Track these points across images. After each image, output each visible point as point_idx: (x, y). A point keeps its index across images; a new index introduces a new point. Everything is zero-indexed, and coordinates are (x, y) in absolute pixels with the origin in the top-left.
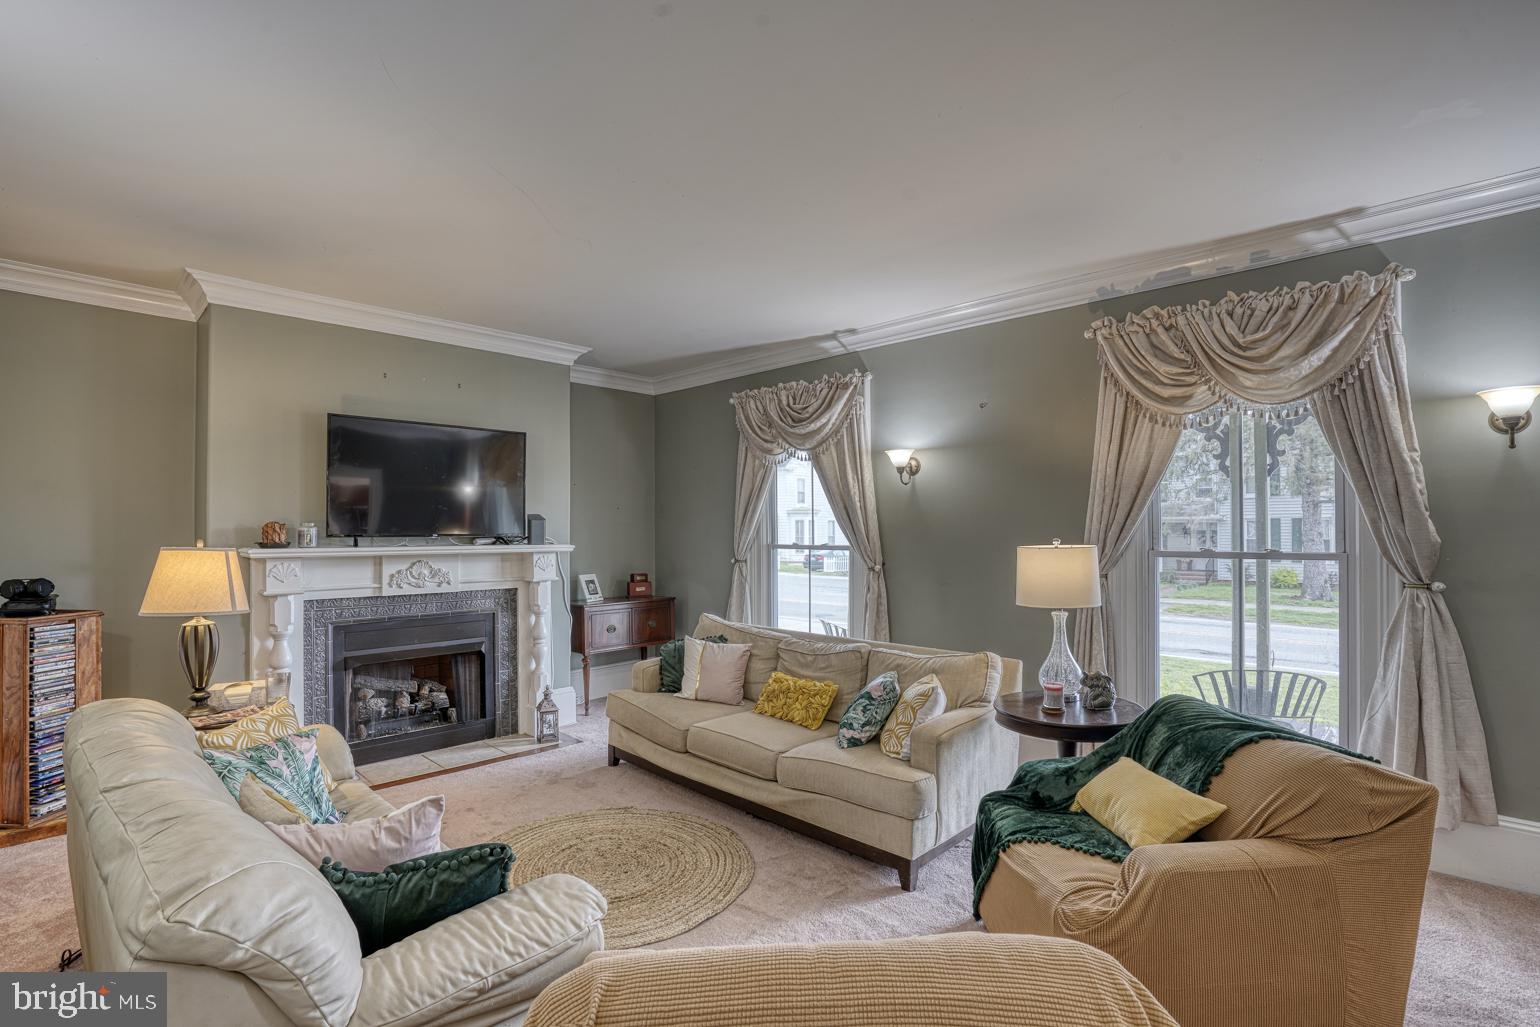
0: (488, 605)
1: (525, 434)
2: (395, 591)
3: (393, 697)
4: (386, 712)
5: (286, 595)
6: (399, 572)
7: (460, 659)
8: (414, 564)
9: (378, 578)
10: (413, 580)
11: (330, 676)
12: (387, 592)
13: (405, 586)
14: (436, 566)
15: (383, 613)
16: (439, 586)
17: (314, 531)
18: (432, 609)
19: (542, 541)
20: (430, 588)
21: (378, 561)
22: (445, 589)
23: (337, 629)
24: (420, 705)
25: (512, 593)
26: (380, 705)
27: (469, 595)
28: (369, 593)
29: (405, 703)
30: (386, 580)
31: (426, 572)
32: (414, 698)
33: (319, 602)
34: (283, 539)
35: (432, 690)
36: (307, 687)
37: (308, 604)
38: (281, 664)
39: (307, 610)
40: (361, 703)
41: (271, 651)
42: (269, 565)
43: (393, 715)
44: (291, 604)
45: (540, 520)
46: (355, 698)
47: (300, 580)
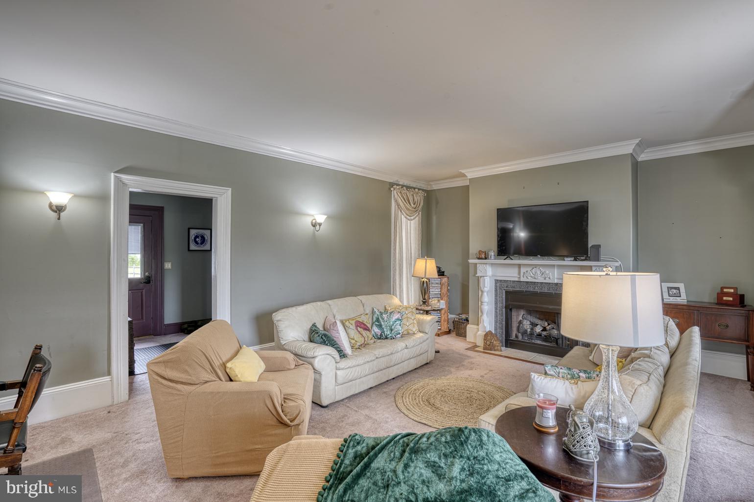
1: (587, 201)
2: (526, 280)
3: (534, 325)
4: (530, 331)
5: (484, 277)
6: (527, 271)
8: (533, 268)
9: (519, 273)
10: (533, 275)
11: (504, 310)
12: (522, 279)
13: (529, 278)
14: (543, 270)
15: (524, 288)
16: (545, 279)
17: (493, 254)
19: (598, 260)
20: (540, 280)
21: (519, 266)
22: (547, 281)
23: (507, 293)
24: (544, 333)
26: (527, 325)
28: (517, 279)
29: (538, 329)
30: (522, 274)
31: (539, 272)
32: (544, 329)
33: (501, 281)
34: (483, 256)
35: (553, 328)
36: (496, 312)
37: (496, 281)
38: (483, 301)
39: (496, 283)
40: (521, 325)
41: (482, 295)
42: (478, 265)
43: (532, 334)
44: (486, 280)
45: (597, 247)
46: (520, 322)
47: (490, 271)
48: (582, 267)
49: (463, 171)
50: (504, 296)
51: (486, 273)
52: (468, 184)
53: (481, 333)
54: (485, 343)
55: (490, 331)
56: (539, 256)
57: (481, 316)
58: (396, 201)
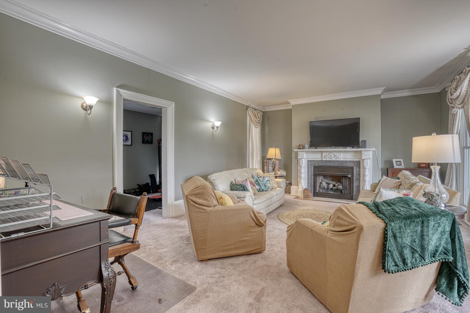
0: (352, 165)
1: (359, 118)
2: (325, 159)
3: (328, 184)
4: (327, 187)
5: (302, 159)
6: (326, 155)
7: (343, 178)
8: (330, 153)
9: (322, 156)
10: (330, 157)
11: (313, 176)
12: (323, 159)
13: (328, 158)
14: (335, 154)
15: (323, 164)
16: (336, 159)
17: (307, 146)
18: (336, 164)
19: (365, 147)
20: (334, 159)
21: (322, 152)
22: (338, 159)
23: (314, 167)
24: (334, 188)
25: (359, 162)
26: (324, 184)
27: (346, 162)
28: (320, 160)
29: (331, 186)
30: (323, 157)
31: (333, 155)
32: (334, 186)
33: (311, 161)
34: (302, 147)
35: (339, 185)
36: (308, 178)
37: (308, 161)
38: (301, 172)
39: (308, 162)
40: (321, 184)
41: (300, 169)
42: (299, 153)
43: (328, 189)
44: (303, 161)
45: (364, 142)
46: (321, 183)
47: (305, 156)
48: (356, 152)
49: (289, 101)
50: (313, 169)
51: (304, 157)
52: (292, 108)
53: (301, 189)
54: (304, 195)
55: (306, 188)
56: (333, 147)
57: (300, 181)
58: (250, 116)
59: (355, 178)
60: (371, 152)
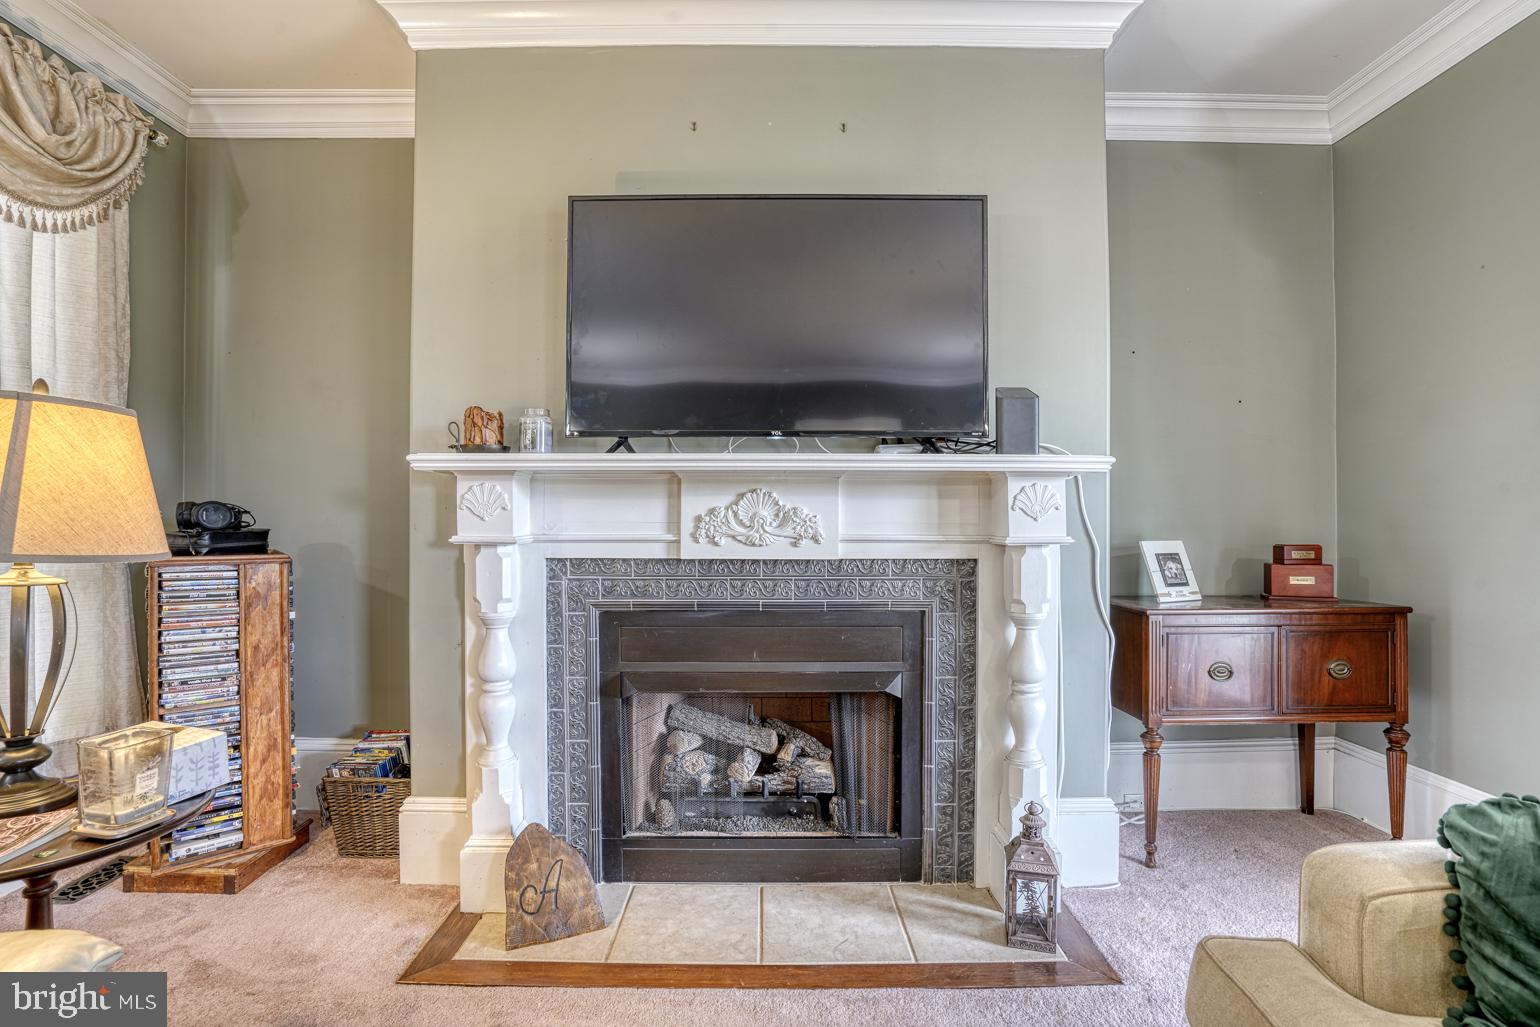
0: (911, 594)
1: (982, 200)
2: (704, 552)
3: (726, 753)
4: (711, 784)
5: (493, 545)
6: (712, 511)
7: (847, 703)
8: (742, 496)
9: (674, 522)
10: (742, 530)
11: (595, 703)
12: (689, 551)
13: (723, 541)
14: (787, 502)
15: (689, 594)
16: (795, 545)
17: (543, 423)
18: (789, 594)
19: (1028, 445)
20: (776, 548)
21: (674, 482)
22: (806, 551)
23: (608, 618)
24: (773, 782)
25: (967, 569)
26: (697, 765)
27: (870, 568)
28: (658, 552)
29: (746, 771)
30: (687, 526)
31: (767, 513)
32: (768, 764)
33: (578, 563)
34: (491, 437)
35: (803, 754)
36: (555, 718)
37: (556, 566)
38: (490, 673)
39: (552, 576)
40: (669, 759)
41: (482, 643)
42: (462, 486)
43: (722, 791)
44: (506, 563)
45: (1025, 400)
46: (663, 747)
47: (523, 514)
48: (945, 482)
50: (595, 639)
51: (509, 525)
52: (409, 132)
53: (485, 844)
54: (516, 905)
55: (534, 829)
56: (777, 436)
57: (481, 750)
59: (933, 702)
60: (1057, 489)
